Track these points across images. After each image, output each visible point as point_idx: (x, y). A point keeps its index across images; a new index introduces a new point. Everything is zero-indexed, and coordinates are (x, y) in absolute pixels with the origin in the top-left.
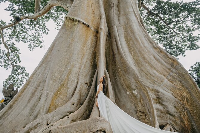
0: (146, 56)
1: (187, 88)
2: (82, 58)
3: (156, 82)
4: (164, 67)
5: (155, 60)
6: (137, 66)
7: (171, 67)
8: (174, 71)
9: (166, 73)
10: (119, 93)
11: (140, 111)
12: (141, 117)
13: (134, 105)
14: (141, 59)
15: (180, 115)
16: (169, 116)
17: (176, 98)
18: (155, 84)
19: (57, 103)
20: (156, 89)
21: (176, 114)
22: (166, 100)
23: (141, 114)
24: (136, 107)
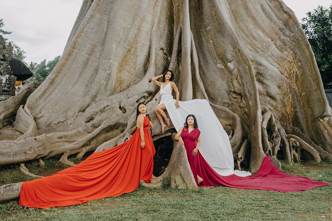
0: (250, 6)
1: (300, 61)
2: (155, 6)
3: (258, 50)
4: (274, 26)
5: (262, 14)
6: (234, 21)
7: (284, 27)
8: (288, 33)
9: (274, 36)
10: (205, 65)
11: (235, 92)
12: (235, 100)
13: (227, 83)
14: (242, 10)
15: (284, 98)
16: (269, 99)
17: (282, 74)
18: (258, 52)
19: (123, 79)
20: (258, 59)
21: (278, 97)
22: (269, 77)
23: (236, 97)
24: (229, 86)
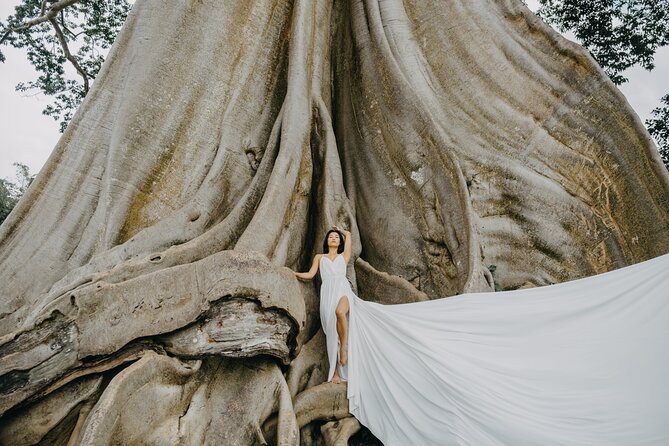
0: (473, 50)
1: (616, 160)
2: (234, 65)
3: (502, 143)
4: (539, 89)
5: (506, 63)
6: (439, 87)
7: (565, 87)
8: (575, 98)
9: (542, 109)
10: (369, 183)
11: (432, 241)
12: (436, 260)
13: (416, 219)
14: (453, 61)
15: (584, 252)
16: (541, 256)
17: (572, 195)
18: (501, 148)
19: (151, 218)
20: (502, 165)
21: (567, 252)
22: (535, 204)
23: (437, 251)
24: (420, 227)
